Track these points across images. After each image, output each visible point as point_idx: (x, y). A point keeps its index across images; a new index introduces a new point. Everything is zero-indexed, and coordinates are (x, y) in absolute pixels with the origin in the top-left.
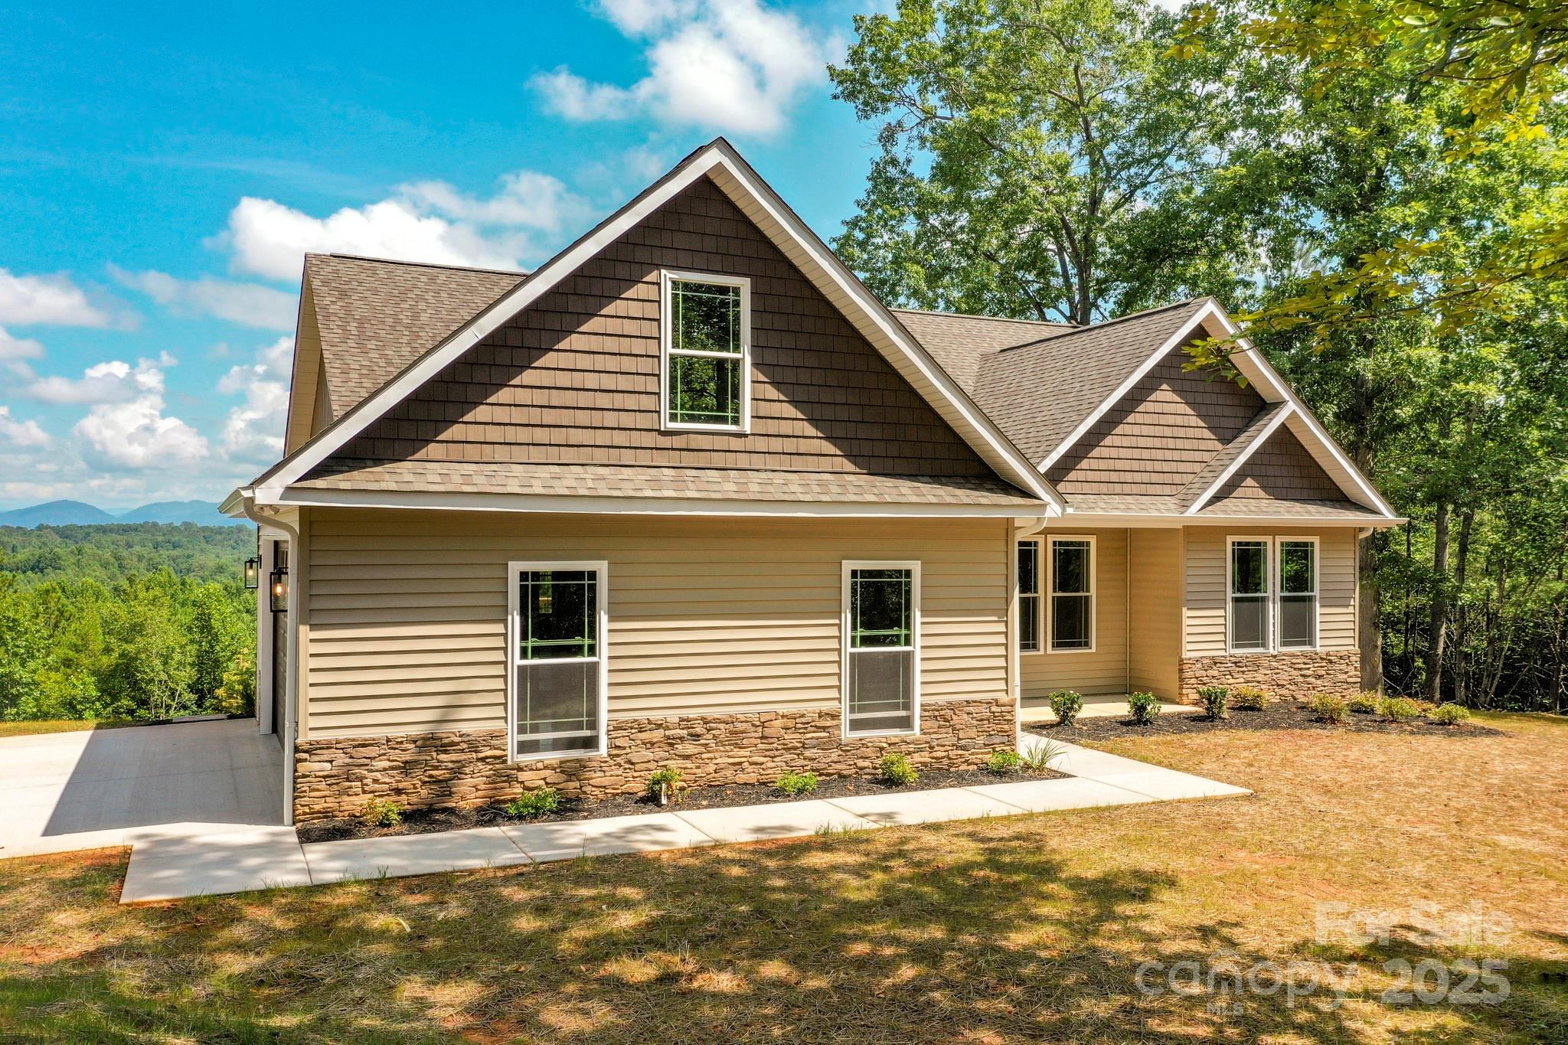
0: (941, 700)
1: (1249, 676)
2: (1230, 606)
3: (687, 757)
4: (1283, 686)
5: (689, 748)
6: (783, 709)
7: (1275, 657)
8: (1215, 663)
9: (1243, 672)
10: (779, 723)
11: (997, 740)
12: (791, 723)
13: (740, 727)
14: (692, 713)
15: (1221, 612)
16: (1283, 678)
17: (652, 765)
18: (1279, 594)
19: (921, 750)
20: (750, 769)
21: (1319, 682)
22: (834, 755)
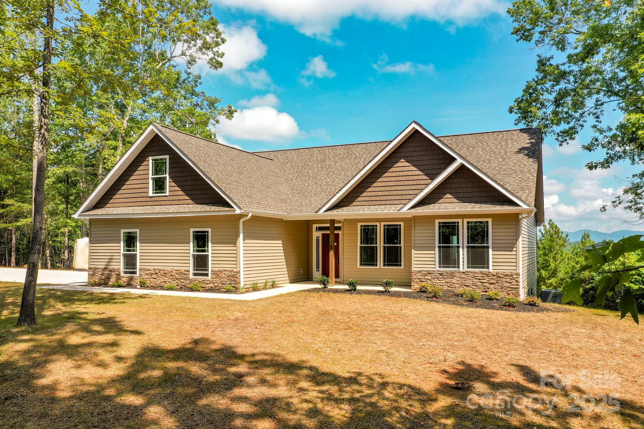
0: (217, 269)
1: (448, 280)
2: (437, 249)
3: (154, 278)
4: (468, 286)
5: (154, 276)
6: (176, 268)
7: (464, 272)
8: (429, 274)
9: (445, 278)
10: (175, 272)
11: (232, 282)
12: (178, 272)
13: (166, 272)
14: (155, 268)
15: (433, 252)
16: (469, 283)
17: (147, 280)
18: (466, 244)
19: (210, 283)
20: (168, 283)
21: (492, 286)
22: (188, 282)
